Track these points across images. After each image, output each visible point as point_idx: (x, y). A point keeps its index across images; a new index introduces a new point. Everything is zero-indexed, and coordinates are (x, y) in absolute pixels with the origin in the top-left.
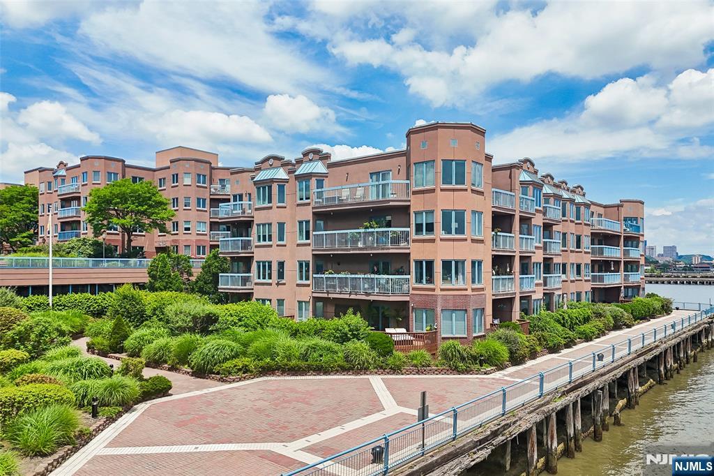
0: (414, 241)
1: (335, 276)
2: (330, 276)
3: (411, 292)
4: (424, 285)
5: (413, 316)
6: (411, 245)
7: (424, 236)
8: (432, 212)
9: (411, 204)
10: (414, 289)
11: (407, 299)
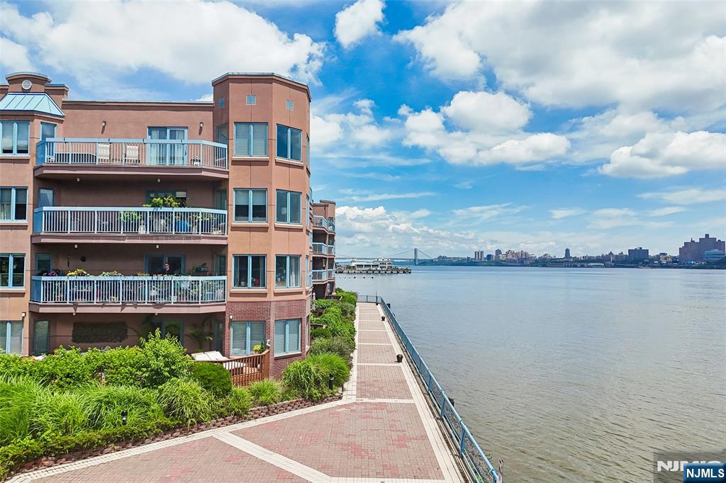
0: (234, 229)
1: (92, 278)
2: (82, 278)
3: (228, 299)
4: (251, 289)
5: (230, 332)
6: (230, 234)
7: (251, 222)
8: (264, 191)
9: (231, 177)
10: (232, 295)
11: (222, 309)
